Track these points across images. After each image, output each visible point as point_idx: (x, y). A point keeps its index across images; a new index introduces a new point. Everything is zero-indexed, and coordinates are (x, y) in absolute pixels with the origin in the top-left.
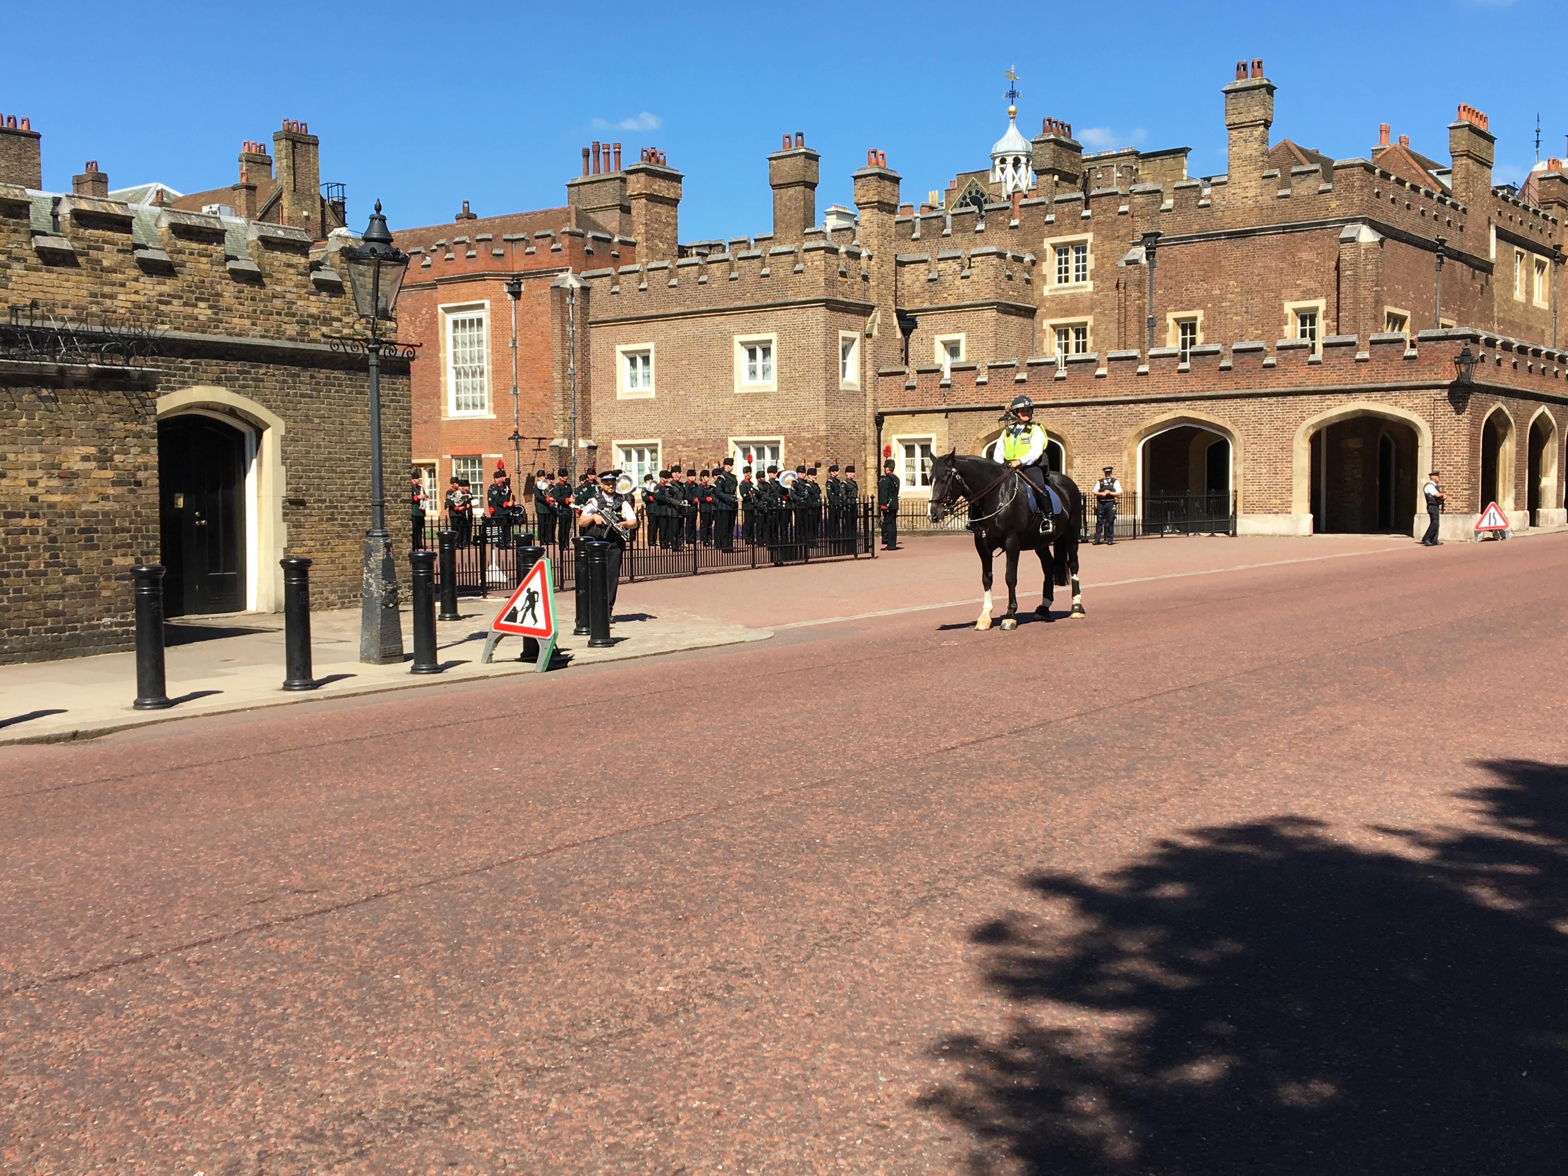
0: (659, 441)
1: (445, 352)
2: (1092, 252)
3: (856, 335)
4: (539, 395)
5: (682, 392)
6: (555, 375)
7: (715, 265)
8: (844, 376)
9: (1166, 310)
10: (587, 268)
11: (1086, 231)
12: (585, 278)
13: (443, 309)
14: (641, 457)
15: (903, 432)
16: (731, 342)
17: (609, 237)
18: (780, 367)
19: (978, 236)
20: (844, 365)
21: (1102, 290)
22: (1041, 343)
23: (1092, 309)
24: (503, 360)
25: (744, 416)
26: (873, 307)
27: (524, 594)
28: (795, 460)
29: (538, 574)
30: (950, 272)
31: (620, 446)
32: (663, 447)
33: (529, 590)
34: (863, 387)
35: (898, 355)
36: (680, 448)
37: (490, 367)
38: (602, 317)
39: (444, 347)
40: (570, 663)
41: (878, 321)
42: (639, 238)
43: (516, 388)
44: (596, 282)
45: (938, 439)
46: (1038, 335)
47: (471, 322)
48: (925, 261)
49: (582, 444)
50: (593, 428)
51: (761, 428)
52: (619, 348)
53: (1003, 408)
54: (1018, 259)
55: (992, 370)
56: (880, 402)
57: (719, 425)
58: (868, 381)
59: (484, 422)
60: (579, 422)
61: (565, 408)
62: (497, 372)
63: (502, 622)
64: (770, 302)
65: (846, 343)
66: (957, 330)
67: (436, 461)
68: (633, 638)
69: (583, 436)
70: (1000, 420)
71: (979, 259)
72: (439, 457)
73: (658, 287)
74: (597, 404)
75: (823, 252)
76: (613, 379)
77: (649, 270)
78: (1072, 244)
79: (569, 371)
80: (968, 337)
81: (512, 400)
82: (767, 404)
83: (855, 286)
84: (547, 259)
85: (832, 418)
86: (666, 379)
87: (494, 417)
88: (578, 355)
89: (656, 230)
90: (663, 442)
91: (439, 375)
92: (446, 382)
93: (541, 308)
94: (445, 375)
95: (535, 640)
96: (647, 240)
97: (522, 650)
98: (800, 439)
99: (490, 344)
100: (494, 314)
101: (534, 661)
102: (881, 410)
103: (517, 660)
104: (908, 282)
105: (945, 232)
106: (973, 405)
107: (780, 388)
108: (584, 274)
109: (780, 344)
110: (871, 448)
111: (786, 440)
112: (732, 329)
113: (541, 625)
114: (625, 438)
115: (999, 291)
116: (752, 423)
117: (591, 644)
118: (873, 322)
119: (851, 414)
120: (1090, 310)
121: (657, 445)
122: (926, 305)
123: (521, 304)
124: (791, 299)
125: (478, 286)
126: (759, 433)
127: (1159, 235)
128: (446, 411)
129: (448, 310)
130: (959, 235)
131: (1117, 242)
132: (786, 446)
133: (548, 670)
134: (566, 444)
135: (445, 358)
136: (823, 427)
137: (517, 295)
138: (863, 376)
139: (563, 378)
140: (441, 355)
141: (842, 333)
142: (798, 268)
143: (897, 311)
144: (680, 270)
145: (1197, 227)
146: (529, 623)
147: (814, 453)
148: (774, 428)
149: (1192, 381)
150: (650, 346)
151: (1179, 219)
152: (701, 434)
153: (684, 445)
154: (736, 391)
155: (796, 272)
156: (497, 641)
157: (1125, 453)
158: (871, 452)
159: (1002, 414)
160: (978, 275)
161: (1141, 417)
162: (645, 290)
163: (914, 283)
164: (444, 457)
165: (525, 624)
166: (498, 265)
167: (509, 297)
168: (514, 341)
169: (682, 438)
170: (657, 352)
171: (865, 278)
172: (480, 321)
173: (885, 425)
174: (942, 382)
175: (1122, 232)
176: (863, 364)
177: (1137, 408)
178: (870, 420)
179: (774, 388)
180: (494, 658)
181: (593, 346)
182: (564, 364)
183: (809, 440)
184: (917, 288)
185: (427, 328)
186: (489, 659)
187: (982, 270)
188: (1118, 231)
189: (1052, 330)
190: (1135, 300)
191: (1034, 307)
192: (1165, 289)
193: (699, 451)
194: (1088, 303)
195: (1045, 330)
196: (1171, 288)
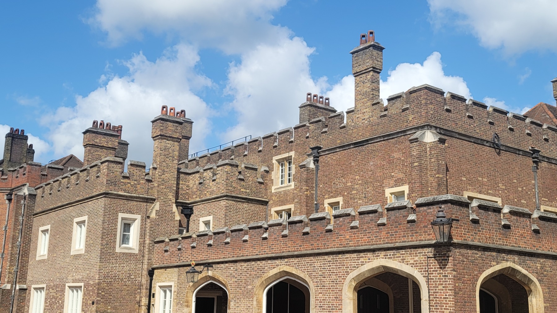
2: (294, 163)
5: (55, 255)
6: (10, 245)
8: (123, 243)
9: (324, 198)
12: (36, 189)
15: (162, 281)
16: (73, 222)
17: (62, 167)
18: (87, 237)
20: (125, 235)
23: (294, 200)
25: (72, 270)
26: (154, 199)
28: (86, 300)
30: (208, 178)
31: (34, 289)
32: (46, 290)
34: (141, 250)
35: (176, 231)
38: (38, 211)
41: (157, 208)
43: (3, 254)
44: (38, 191)
45: (175, 286)
46: (269, 218)
48: (198, 172)
49: (17, 288)
50: (28, 277)
54: (252, 169)
56: (154, 261)
57: (64, 276)
58: (146, 246)
60: (18, 273)
65: (126, 221)
66: (209, 214)
69: (20, 282)
71: (220, 168)
73: (55, 192)
74: (31, 263)
76: (36, 248)
78: (286, 159)
79: (18, 243)
80: (213, 218)
82: (81, 262)
83: (139, 186)
84: (21, 180)
85: (105, 271)
86: (51, 247)
88: (23, 234)
90: (46, 286)
98: (89, 285)
102: (154, 266)
106: (188, 263)
107: (85, 251)
108: (37, 187)
109: (88, 222)
110: (144, 292)
111: (84, 286)
112: (74, 215)
114: (36, 283)
116: (74, 274)
118: (153, 208)
119: (126, 268)
122: (198, 199)
123: (11, 205)
124: (94, 194)
126: (76, 281)
127: (320, 148)
130: (237, 158)
132: (84, 290)
136: (97, 277)
138: (142, 243)
141: (121, 215)
142: (98, 174)
143: (177, 203)
144: (62, 181)
145: (339, 142)
147: (92, 295)
148: (81, 278)
150: (49, 227)
151: (331, 137)
153: (52, 288)
154: (71, 254)
155: (97, 177)
158: (144, 294)
160: (219, 179)
162: (51, 194)
163: (193, 185)
167: (7, 202)
168: (6, 227)
169: (52, 284)
170: (50, 231)
171: (149, 181)
173: (155, 276)
176: (143, 235)
178: (145, 273)
181: (33, 228)
183: (92, 286)
184: (195, 189)
187: (221, 175)
189: (276, 214)
190: (304, 192)
191: (267, 200)
192: (324, 184)
193: (57, 292)
194: (292, 196)
195: (272, 215)
196: (327, 183)
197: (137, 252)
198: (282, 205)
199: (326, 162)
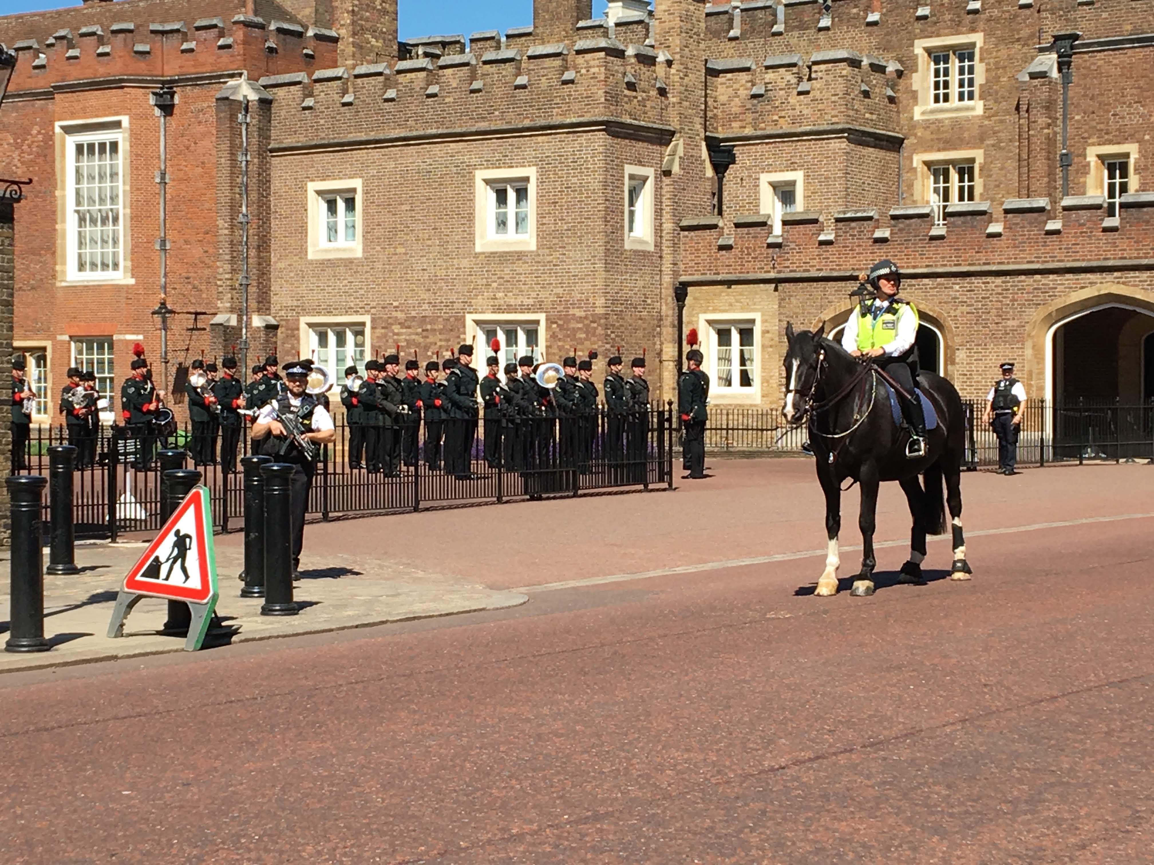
0: (367, 319)
1: (63, 189)
2: (981, 60)
3: (649, 172)
4: (197, 252)
5: (401, 250)
6: (220, 223)
7: (449, 71)
8: (631, 229)
9: (1085, 142)
10: (268, 72)
11: (973, 30)
12: (265, 87)
13: (62, 127)
14: (341, 341)
15: (714, 311)
16: (472, 179)
17: (300, 29)
18: (541, 216)
19: (822, 35)
20: (632, 213)
21: (996, 114)
22: (911, 186)
23: (982, 140)
24: (147, 202)
25: (488, 285)
26: (673, 133)
27: (171, 539)
28: (560, 349)
29: (191, 509)
30: (783, 85)
31: (310, 325)
32: (373, 328)
33: (177, 532)
34: (658, 245)
35: (708, 201)
36: (396, 329)
37: (128, 211)
38: (289, 142)
39: (63, 182)
40: (234, 638)
41: (680, 152)
42: (343, 32)
43: (163, 242)
44: (281, 92)
45: (764, 321)
46: (905, 176)
47: (102, 146)
48: (747, 69)
49: (257, 321)
50: (274, 299)
51: (512, 302)
52: (312, 187)
53: (855, 278)
54: (878, 69)
55: (840, 225)
56: (682, 267)
57: (453, 298)
58: (666, 236)
59: (118, 288)
60: (252, 290)
61: (233, 271)
62: (136, 218)
63: (139, 578)
64: (527, 123)
65: (634, 183)
66: (792, 167)
67: (48, 344)
68: (326, 603)
69: (259, 311)
70: (852, 294)
71: (823, 67)
72: (52, 337)
73: (368, 100)
74: (281, 265)
75: (602, 54)
76: (303, 230)
77: (357, 76)
78: (954, 48)
79: (241, 218)
80: (807, 176)
81: (159, 259)
82: (521, 268)
83: (649, 104)
84: (211, 60)
85: (613, 289)
86: (378, 232)
87: (132, 281)
88: (254, 196)
89: (367, 20)
90: (373, 320)
91: (55, 221)
92: (64, 231)
93: (201, 129)
94: (64, 221)
95: (185, 604)
96: (354, 34)
97: (166, 619)
98: (568, 318)
99: (128, 178)
100: (135, 137)
101: (184, 634)
102: (684, 278)
103: (159, 633)
104: (723, 99)
105: (775, 28)
106: (814, 274)
107: (540, 246)
108: (263, 81)
109: (541, 182)
110: (668, 332)
111: (547, 320)
112: (473, 161)
113: (195, 583)
114: (319, 313)
115: (851, 113)
116: (500, 295)
117: (266, 611)
118: (673, 154)
119: (640, 283)
120: (979, 141)
121: (363, 324)
122: (748, 131)
123: (173, 121)
124: (557, 120)
125: (113, 96)
126: (510, 309)
127: (1076, 37)
128: (64, 272)
129: (68, 130)
130: (796, 33)
131: (1017, 46)
132: (548, 328)
133: (203, 648)
134: (234, 322)
135: (64, 197)
136: (601, 301)
137: (167, 109)
138: (658, 230)
139: (232, 227)
140: (57, 193)
141: (629, 169)
142: (567, 76)
143: (707, 139)
144: (401, 78)
145: (1129, 27)
146: (177, 579)
147: (586, 339)
148: (531, 301)
149: (1123, 244)
150: (357, 183)
151: (1105, 15)
152: (427, 310)
153: (402, 325)
154: (478, 249)
155: (565, 83)
156: (131, 605)
157: (1029, 344)
158: (670, 338)
159: (854, 286)
160: (821, 90)
161: (1050, 292)
162: (350, 104)
163: (730, 99)
164: (59, 338)
165: (171, 582)
166: (141, 67)
167: (157, 112)
168: (163, 175)
169: (400, 315)
170: (366, 192)
171: (662, 92)
172: (114, 146)
173: (688, 300)
174: (770, 240)
175: (1025, 32)
176: (658, 212)
177: (1044, 281)
178: (668, 293)
179: (533, 247)
180: (126, 630)
181: (276, 185)
182: (234, 208)
183: (581, 319)
184: (735, 108)
185: (38, 155)
186: (119, 631)
187: (827, 84)
188: (1018, 31)
189: (926, 168)
190: (1042, 129)
191: (901, 136)
192: (1085, 113)
193: (424, 334)
194: (976, 132)
195: (915, 169)
196: (1093, 113)
197: (651, 248)
198: (944, 149)
199: (1093, 67)
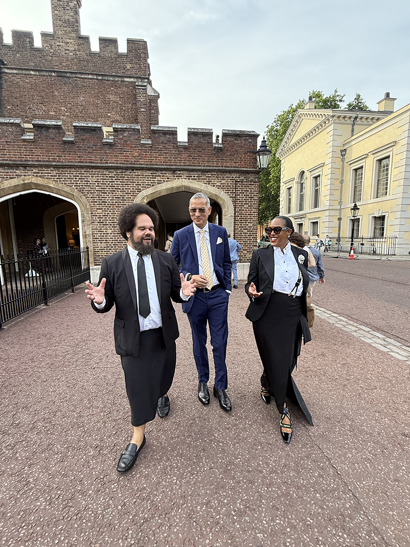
127: (3, 64)
192: (13, 106)
196: (18, 106)
199: (15, 82)
